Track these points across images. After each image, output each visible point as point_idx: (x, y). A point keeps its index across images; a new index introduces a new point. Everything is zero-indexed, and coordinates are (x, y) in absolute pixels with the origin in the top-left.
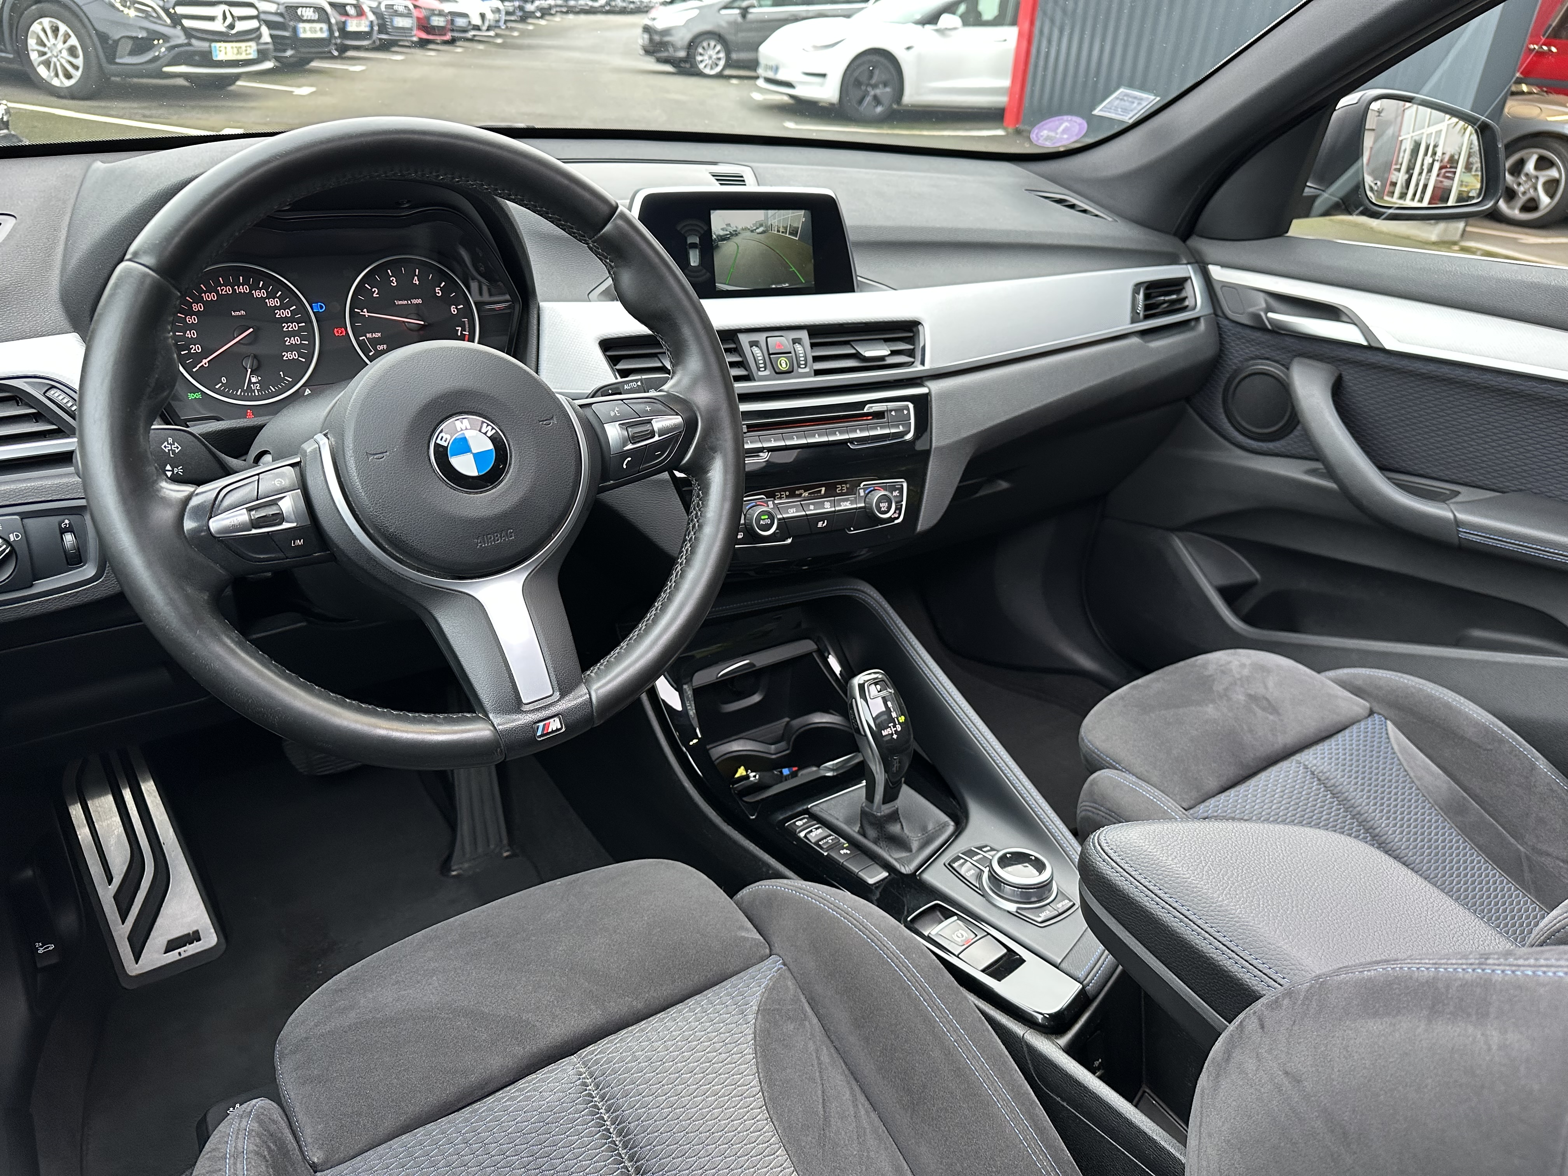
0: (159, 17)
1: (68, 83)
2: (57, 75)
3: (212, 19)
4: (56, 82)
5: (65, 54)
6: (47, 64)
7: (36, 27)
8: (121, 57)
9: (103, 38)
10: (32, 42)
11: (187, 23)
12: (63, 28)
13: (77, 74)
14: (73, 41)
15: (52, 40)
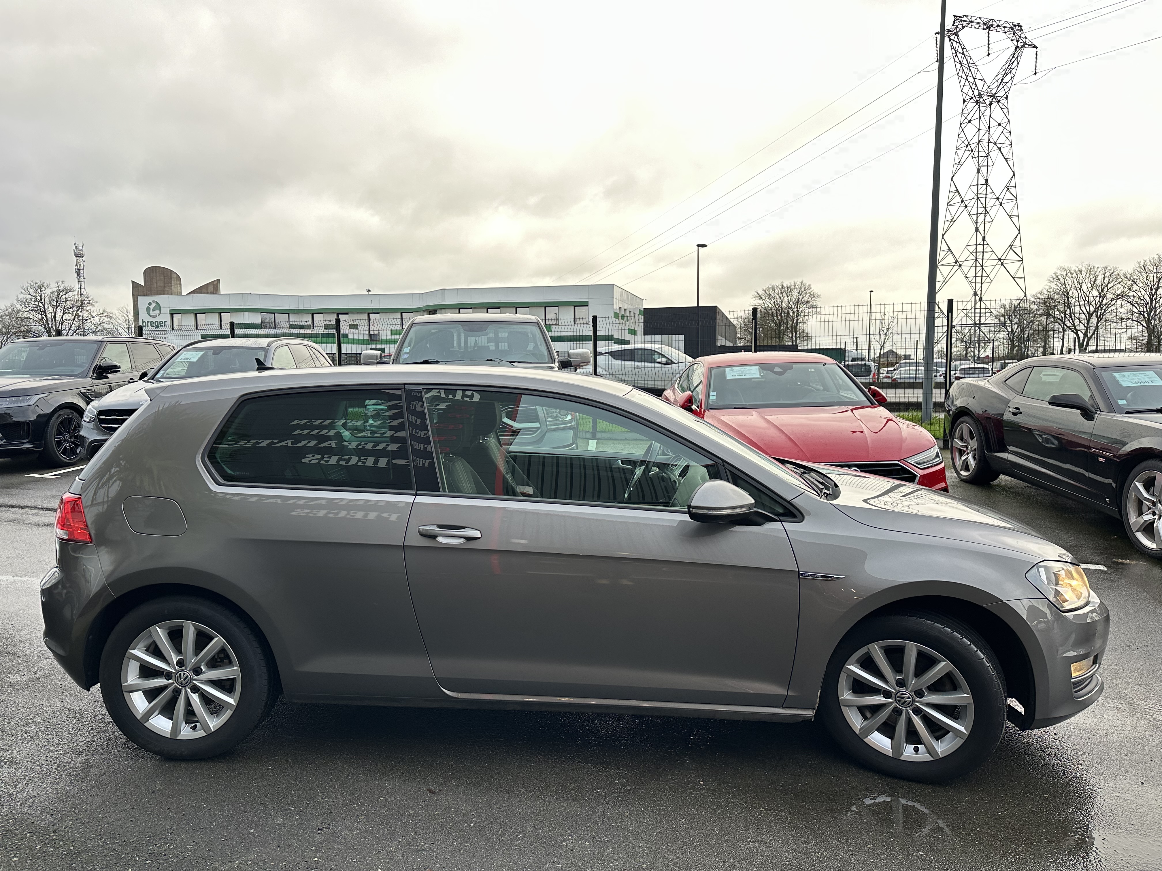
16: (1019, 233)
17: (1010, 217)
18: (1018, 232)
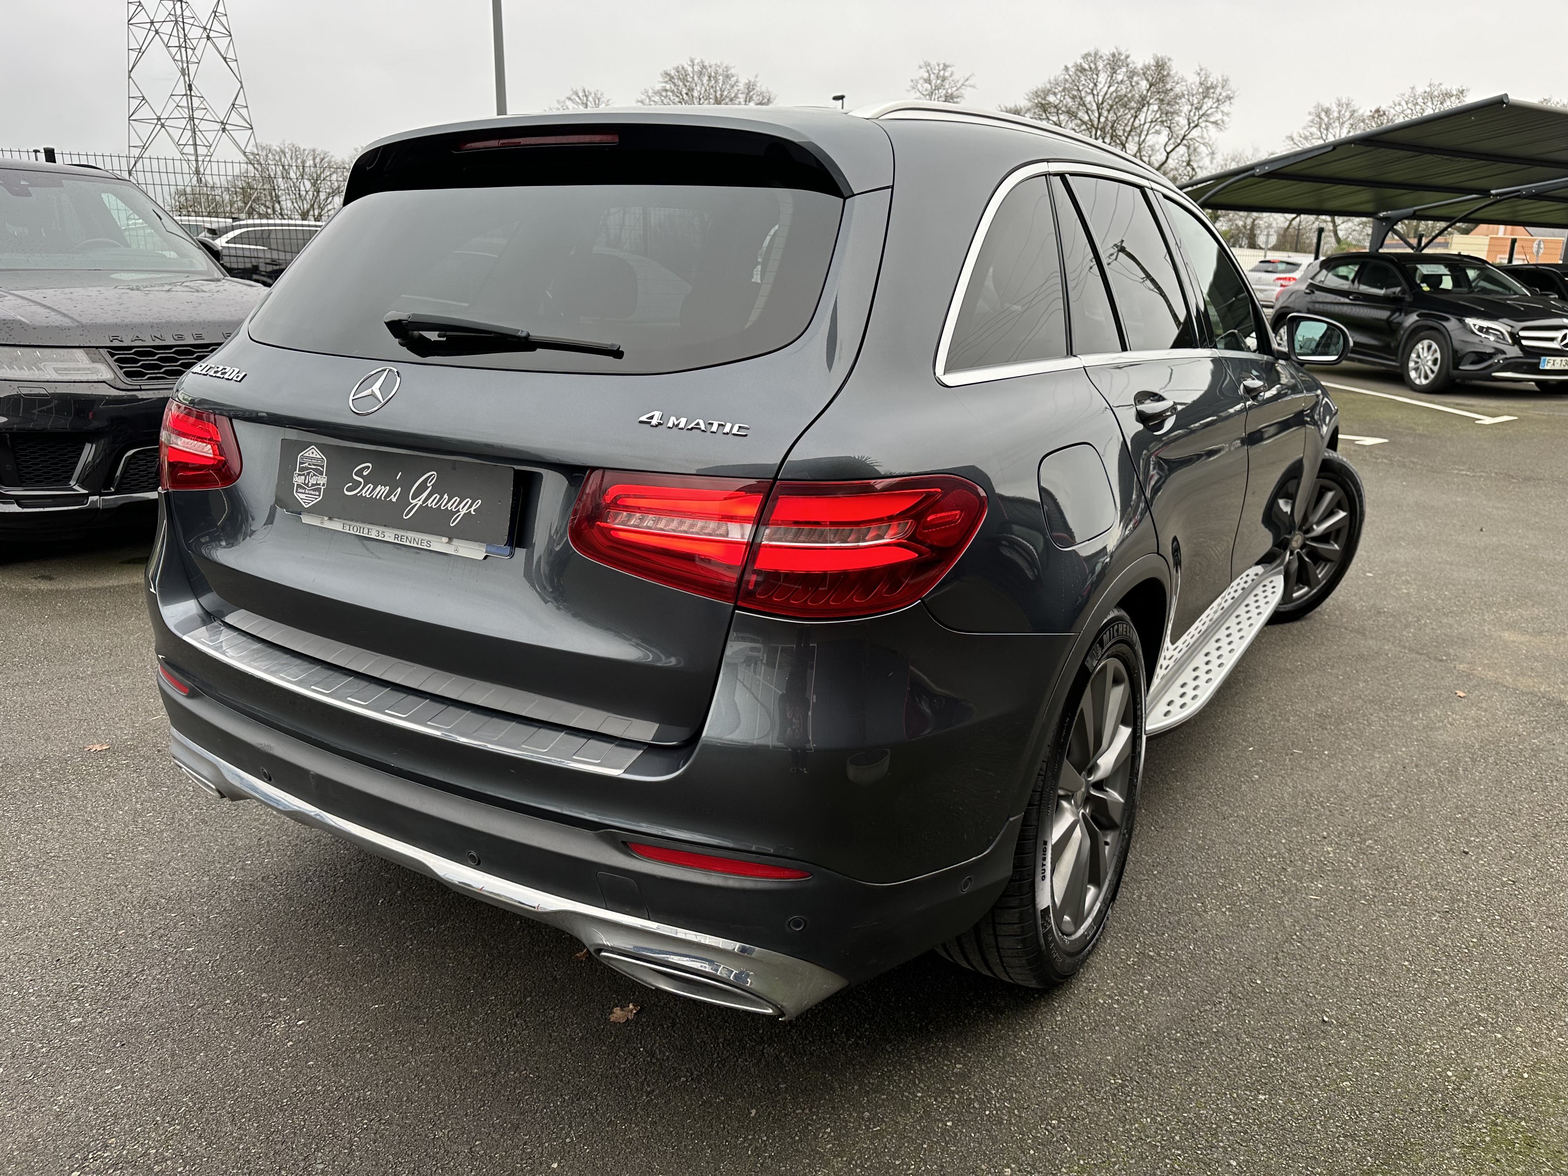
0: (1504, 339)
1: (1424, 382)
2: (1420, 377)
3: (1552, 339)
4: (1417, 382)
5: (1430, 363)
6: (1416, 369)
7: (1419, 346)
8: (1464, 365)
9: (1455, 352)
10: (1414, 356)
11: (1524, 342)
12: (1435, 346)
13: (1432, 376)
14: (1438, 355)
15: (1425, 355)
16: (242, 87)
17: (225, 59)
18: (239, 85)
